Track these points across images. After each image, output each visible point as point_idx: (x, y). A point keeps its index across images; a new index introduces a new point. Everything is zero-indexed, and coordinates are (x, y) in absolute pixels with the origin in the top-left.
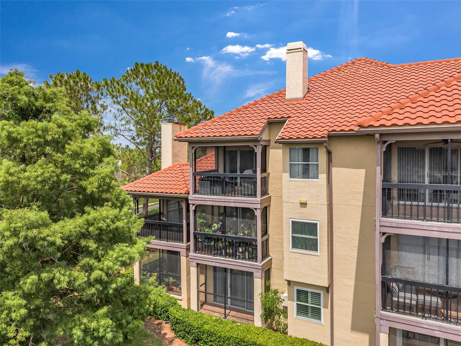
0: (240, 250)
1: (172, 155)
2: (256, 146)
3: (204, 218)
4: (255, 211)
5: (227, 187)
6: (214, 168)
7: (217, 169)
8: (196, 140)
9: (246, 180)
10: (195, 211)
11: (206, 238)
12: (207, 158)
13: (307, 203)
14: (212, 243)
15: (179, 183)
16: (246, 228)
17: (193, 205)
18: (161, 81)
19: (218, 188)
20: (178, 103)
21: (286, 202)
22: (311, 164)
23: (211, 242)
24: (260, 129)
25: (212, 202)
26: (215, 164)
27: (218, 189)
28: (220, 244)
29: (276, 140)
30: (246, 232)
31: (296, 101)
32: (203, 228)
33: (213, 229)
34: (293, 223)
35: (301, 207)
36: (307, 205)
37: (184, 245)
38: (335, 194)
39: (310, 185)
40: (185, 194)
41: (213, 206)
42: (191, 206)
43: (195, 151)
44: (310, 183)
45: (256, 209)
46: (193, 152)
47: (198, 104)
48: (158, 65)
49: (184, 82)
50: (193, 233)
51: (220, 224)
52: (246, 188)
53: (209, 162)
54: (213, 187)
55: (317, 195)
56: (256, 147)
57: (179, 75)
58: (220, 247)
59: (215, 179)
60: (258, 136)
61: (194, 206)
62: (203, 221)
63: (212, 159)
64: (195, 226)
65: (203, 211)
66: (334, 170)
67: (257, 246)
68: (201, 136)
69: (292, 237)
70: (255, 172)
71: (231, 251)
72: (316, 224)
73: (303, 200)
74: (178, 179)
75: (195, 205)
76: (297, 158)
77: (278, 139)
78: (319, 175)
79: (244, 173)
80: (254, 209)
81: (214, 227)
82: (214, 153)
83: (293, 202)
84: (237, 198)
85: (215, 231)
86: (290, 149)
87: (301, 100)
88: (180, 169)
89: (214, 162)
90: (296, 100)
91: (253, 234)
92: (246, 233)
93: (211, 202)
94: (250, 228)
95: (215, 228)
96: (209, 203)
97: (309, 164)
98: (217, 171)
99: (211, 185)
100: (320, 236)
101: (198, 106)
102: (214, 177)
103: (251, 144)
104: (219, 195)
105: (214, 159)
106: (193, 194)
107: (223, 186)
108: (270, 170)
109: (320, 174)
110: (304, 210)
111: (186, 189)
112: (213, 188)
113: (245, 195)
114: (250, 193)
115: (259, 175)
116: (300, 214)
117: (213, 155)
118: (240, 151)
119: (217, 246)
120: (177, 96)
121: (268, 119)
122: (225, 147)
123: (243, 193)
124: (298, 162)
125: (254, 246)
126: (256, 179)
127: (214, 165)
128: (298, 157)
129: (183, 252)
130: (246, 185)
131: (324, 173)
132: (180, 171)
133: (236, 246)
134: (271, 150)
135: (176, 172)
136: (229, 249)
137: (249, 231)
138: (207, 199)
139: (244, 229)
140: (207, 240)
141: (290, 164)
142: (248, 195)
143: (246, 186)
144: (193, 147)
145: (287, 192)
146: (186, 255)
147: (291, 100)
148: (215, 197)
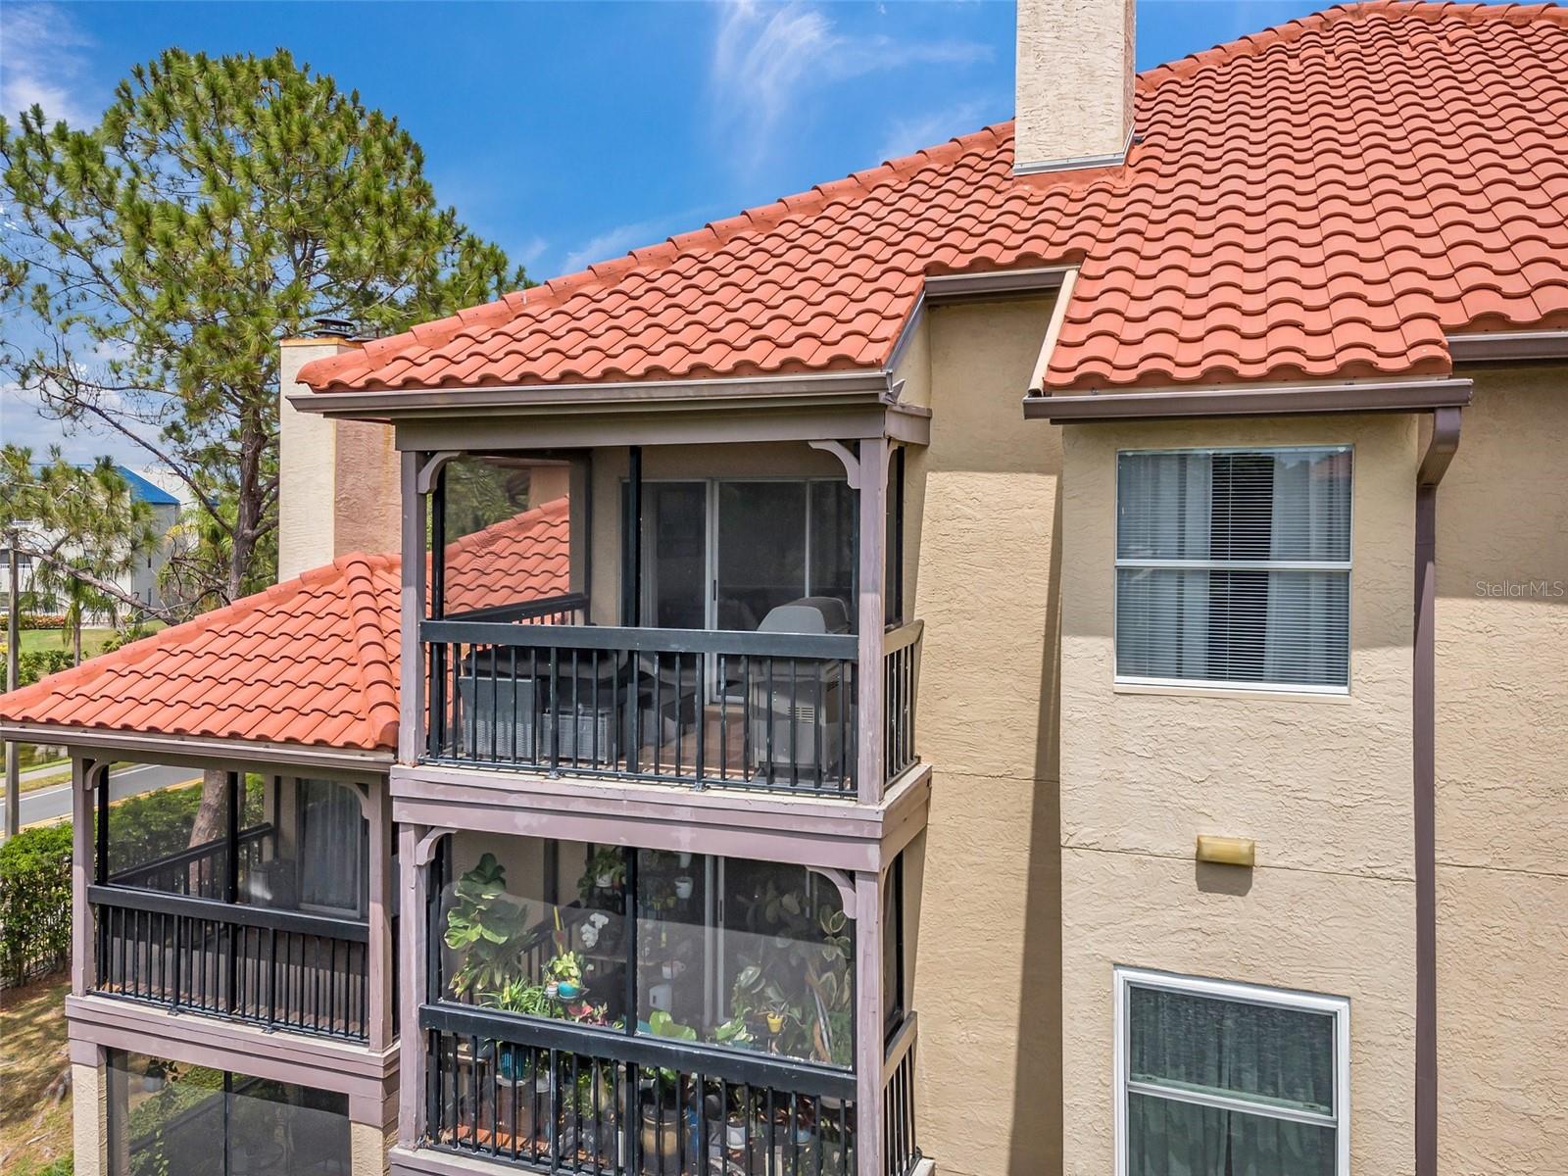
0: (736, 1139)
1: (337, 509)
2: (854, 446)
3: (490, 918)
4: (844, 890)
5: (651, 715)
6: (563, 584)
7: (581, 589)
8: (442, 403)
9: (778, 669)
10: (437, 872)
11: (506, 1046)
12: (525, 526)
13: (1259, 860)
14: (546, 1084)
15: (349, 675)
16: (770, 992)
17: (423, 830)
18: (289, 130)
19: (586, 725)
20: (381, 248)
21: (1087, 847)
22: (1280, 573)
23: (536, 1076)
24: (889, 329)
25: (545, 818)
26: (572, 556)
27: (587, 727)
28: (599, 1096)
29: (1036, 393)
30: (775, 1022)
31: (1082, 182)
32: (486, 976)
33: (551, 991)
34: (1141, 998)
35: (1204, 886)
36: (1257, 876)
37: (370, 1054)
38: (1452, 790)
39: (1280, 729)
40: (379, 747)
41: (553, 847)
42: (406, 838)
43: (441, 477)
44: (1280, 716)
45: (851, 875)
46: (426, 484)
47: (485, 257)
48: (285, 65)
49: (419, 162)
50: (415, 1015)
51: (599, 925)
52: (782, 728)
53: (539, 548)
54: (557, 712)
55: (1338, 801)
56: (858, 457)
57: (398, 131)
58: (598, 1114)
59: (571, 670)
60: (878, 373)
61: (428, 842)
62: (488, 936)
63: (553, 532)
64: (434, 963)
65: (490, 870)
66: (1450, 614)
67: (850, 1116)
68: (474, 378)
69: (1134, 1100)
70: (845, 619)
71: (671, 1139)
72: (1327, 1021)
73: (1226, 838)
74: (344, 650)
75: (435, 835)
76: (1168, 529)
77: (1050, 388)
78: (1357, 658)
79: (768, 627)
80: (835, 878)
81: (561, 978)
82: (564, 501)
83: (1142, 851)
84: (717, 796)
85: (562, 1005)
86: (1122, 457)
87: (1112, 171)
88: (368, 588)
89: (565, 548)
90: (1082, 171)
91: (821, 1030)
92: (775, 1029)
93: (537, 815)
94: (796, 991)
95: (565, 985)
96: (523, 825)
97: (1264, 575)
98: (580, 601)
99: (541, 703)
100: (1353, 1111)
101: (489, 266)
102: (564, 655)
103: (821, 435)
104: (594, 768)
105: (563, 531)
106: (422, 763)
107: (621, 706)
108: (923, 604)
109: (1364, 647)
110: (1223, 907)
111: (384, 716)
112: (556, 722)
113: (770, 772)
114: (806, 759)
115: (872, 645)
116: (1199, 937)
117: (558, 512)
118: (721, 485)
119: (578, 1099)
120: (380, 211)
121: (927, 271)
122: (636, 451)
123: (760, 755)
124: (1181, 555)
125: (833, 1115)
126: (848, 668)
127: (567, 568)
128: (1182, 520)
129: (365, 1099)
130: (781, 705)
131: (1398, 643)
132: (365, 601)
133: (710, 1114)
134: (934, 480)
135: (337, 606)
136: (659, 1131)
137: (796, 1014)
138: (512, 801)
139: (761, 997)
140: (508, 1060)
141: (1121, 571)
142: (795, 774)
143: (782, 717)
144: (425, 456)
145: (1096, 771)
146: (384, 1121)
147: (1042, 176)
148: (568, 784)
